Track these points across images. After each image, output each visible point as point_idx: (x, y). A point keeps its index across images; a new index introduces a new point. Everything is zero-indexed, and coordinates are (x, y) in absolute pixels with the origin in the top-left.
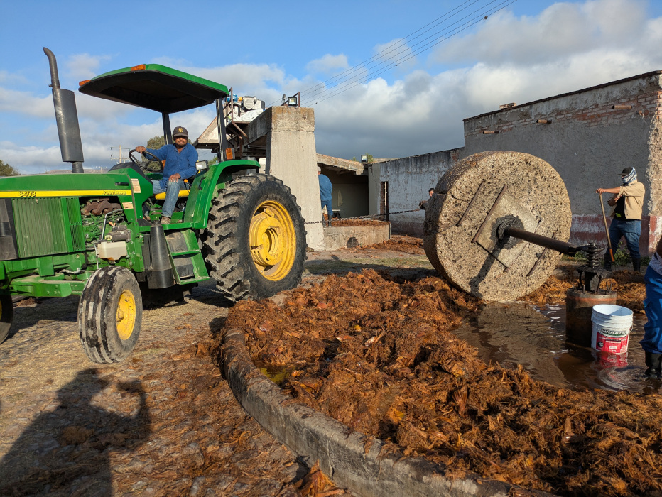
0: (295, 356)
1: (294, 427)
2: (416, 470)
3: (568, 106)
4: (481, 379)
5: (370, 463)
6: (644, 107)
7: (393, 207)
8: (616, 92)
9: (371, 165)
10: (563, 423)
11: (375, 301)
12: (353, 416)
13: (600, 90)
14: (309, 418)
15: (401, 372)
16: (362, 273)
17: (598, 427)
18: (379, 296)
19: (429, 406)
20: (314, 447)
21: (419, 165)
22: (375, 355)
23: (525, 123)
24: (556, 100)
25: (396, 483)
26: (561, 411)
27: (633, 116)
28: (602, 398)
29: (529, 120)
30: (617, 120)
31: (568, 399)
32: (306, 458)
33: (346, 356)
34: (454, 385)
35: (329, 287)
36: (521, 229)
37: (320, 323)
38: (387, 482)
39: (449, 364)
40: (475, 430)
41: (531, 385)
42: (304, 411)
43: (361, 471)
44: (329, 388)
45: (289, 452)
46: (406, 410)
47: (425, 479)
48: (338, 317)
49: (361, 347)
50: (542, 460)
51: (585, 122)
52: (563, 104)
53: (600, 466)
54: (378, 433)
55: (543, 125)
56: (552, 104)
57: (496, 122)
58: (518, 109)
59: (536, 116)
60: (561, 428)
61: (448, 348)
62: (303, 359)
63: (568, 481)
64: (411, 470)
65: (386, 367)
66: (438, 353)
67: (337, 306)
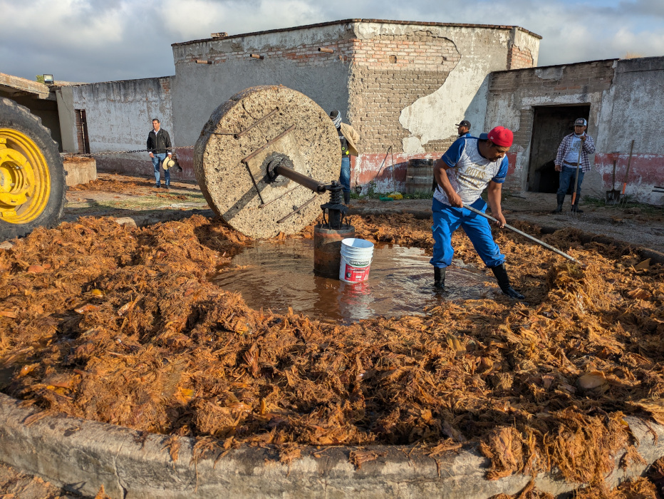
0: (13, 344)
1: (54, 450)
2: (244, 463)
3: (278, 44)
4: (266, 332)
5: (181, 470)
6: (343, 52)
7: (94, 140)
8: (320, 34)
9: (60, 88)
10: (354, 362)
11: (106, 255)
12: (132, 410)
13: (306, 30)
14: (77, 434)
15: (178, 341)
16: (79, 222)
17: (384, 359)
18: (110, 249)
19: (217, 374)
20: (91, 468)
21: (123, 92)
22: (135, 325)
23: (239, 56)
24: (267, 35)
25: (220, 484)
26: (349, 351)
27: (335, 60)
28: (369, 328)
29: (242, 53)
30: (321, 63)
31: (344, 335)
32: (79, 486)
33: (97, 333)
34: (241, 345)
35: (38, 244)
36: (290, 169)
37: (43, 293)
38: (207, 487)
39: (231, 321)
40: (276, 391)
41: (312, 328)
42: (66, 424)
43: (168, 483)
44: (92, 383)
45: (47, 484)
46: (194, 385)
47: (257, 470)
48: (63, 281)
49: (113, 318)
50: (348, 405)
51: (295, 61)
52: (273, 40)
53: (399, 398)
54: (167, 423)
55: (256, 60)
56: (264, 40)
57: (208, 51)
58: (230, 40)
59: (248, 50)
60: (353, 368)
61: (226, 304)
62: (28, 345)
63: (386, 424)
64: (237, 465)
65: (154, 338)
66: (216, 311)
67: (57, 267)
